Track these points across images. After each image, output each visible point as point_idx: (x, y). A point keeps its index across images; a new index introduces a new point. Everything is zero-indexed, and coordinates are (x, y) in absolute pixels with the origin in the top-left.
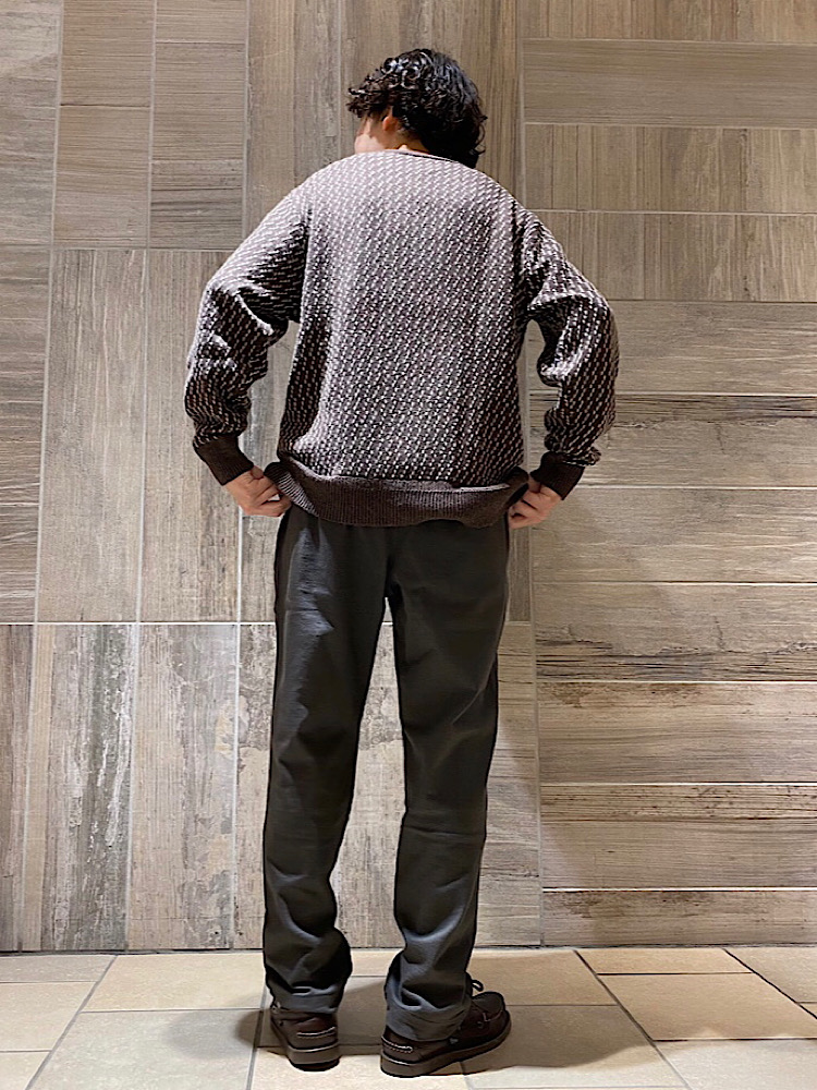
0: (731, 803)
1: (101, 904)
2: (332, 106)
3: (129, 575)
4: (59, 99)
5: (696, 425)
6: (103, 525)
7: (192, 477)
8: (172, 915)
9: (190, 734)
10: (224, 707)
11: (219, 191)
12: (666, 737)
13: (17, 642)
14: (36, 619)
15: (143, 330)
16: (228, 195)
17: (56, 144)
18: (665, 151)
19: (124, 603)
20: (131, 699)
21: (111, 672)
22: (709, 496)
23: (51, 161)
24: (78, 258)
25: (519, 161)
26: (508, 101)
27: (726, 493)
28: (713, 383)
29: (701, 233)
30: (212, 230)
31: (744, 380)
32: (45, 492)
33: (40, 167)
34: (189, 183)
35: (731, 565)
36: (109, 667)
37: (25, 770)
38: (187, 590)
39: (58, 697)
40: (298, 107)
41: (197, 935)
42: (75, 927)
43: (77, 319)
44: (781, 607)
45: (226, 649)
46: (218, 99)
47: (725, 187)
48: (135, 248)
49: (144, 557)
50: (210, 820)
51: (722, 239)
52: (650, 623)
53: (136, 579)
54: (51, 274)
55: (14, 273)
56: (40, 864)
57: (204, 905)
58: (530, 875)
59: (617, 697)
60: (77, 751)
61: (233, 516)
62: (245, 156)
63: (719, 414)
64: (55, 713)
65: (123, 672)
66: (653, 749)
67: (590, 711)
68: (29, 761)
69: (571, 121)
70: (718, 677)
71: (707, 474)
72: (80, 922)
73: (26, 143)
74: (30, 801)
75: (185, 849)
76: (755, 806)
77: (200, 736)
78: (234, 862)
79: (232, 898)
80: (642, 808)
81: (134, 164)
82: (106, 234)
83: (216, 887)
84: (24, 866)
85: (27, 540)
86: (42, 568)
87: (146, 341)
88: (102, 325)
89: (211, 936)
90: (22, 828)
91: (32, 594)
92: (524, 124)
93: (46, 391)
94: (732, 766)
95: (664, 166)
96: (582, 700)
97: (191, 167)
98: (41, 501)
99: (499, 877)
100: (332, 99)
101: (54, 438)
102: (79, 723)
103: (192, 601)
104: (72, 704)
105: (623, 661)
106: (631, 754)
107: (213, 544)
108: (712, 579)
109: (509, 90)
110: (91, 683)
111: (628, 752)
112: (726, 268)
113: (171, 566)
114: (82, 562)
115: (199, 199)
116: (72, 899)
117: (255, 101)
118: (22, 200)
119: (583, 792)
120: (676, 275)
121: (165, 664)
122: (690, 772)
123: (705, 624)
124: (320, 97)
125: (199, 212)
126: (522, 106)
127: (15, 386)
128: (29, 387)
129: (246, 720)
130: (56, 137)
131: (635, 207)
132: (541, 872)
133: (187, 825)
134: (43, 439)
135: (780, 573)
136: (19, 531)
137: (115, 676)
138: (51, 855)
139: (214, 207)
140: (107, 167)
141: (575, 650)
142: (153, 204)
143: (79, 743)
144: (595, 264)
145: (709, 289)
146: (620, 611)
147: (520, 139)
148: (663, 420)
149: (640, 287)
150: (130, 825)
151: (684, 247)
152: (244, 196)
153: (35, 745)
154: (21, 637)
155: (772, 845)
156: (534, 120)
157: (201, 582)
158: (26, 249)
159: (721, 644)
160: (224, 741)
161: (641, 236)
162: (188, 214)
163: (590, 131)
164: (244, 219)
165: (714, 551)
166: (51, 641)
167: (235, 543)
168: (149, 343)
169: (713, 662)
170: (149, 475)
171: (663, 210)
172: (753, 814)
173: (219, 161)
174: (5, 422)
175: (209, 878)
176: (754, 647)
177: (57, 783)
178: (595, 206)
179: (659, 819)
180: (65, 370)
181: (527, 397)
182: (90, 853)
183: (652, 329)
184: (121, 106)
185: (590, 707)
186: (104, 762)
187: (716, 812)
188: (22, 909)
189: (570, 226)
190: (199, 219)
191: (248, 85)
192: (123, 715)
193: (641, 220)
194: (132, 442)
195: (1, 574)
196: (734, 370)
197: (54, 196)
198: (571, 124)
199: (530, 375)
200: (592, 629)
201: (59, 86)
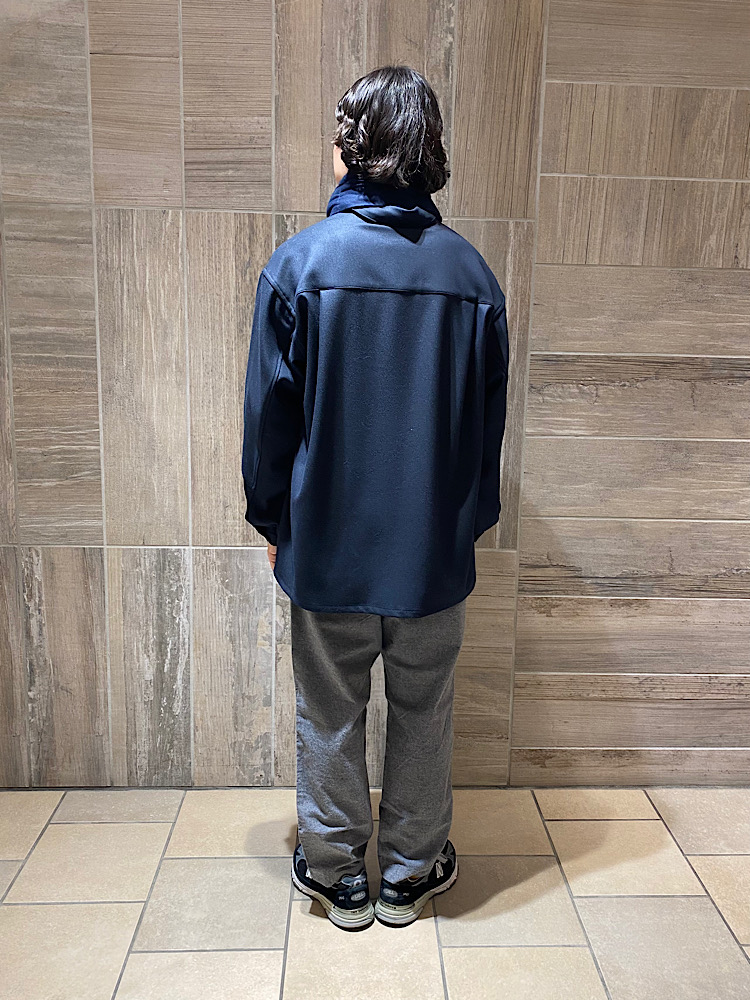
0: (664, 689)
1: (172, 755)
2: (358, 59)
3: (181, 509)
4: (88, 48)
5: (674, 384)
6: (156, 466)
7: (232, 426)
8: (227, 763)
9: (237, 634)
10: (264, 613)
11: (249, 151)
12: (618, 640)
13: (90, 564)
14: (105, 543)
15: (183, 290)
16: (257, 155)
17: (89, 97)
18: (678, 114)
19: (178, 531)
20: (188, 607)
21: (171, 586)
22: (677, 447)
23: (85, 115)
24: (119, 216)
25: (538, 116)
26: (531, 56)
27: (692, 445)
28: (694, 346)
29: (702, 201)
30: (244, 191)
31: (721, 344)
32: (105, 437)
33: (76, 122)
34: (220, 142)
35: (688, 505)
36: (168, 582)
37: (106, 661)
38: (230, 521)
39: (128, 605)
40: (323, 61)
41: (246, 777)
42: (153, 771)
43: (122, 279)
44: (725, 540)
45: (263, 569)
46: (245, 50)
47: (730, 153)
48: (172, 208)
49: (193, 493)
51: (721, 206)
52: (614, 551)
53: (188, 512)
54: (94, 234)
55: (60, 232)
56: (122, 727)
57: (252, 757)
58: (502, 738)
59: (582, 609)
60: (146, 647)
62: (273, 113)
63: (695, 375)
64: (128, 617)
65: (181, 586)
66: (605, 649)
67: (558, 619)
68: (108, 652)
69: (591, 80)
70: (666, 594)
71: (677, 428)
73: (60, 96)
74: (112, 683)
75: (235, 717)
76: (682, 690)
77: (245, 635)
78: (273, 726)
79: (273, 751)
80: (593, 692)
81: (166, 121)
82: (143, 193)
83: (260, 744)
84: (110, 728)
85: (92, 478)
86: (107, 502)
87: (186, 301)
88: (145, 284)
89: (257, 777)
90: (106, 702)
91: (99, 523)
92: (545, 82)
93: (98, 345)
94: (668, 661)
95: (676, 128)
96: (553, 611)
97: (222, 125)
98: (102, 444)
99: (478, 739)
100: (358, 52)
101: (109, 390)
102: (147, 625)
104: (140, 611)
105: (589, 581)
106: (589, 652)
108: (671, 516)
109: (533, 42)
110: (154, 595)
111: (586, 650)
112: (721, 236)
113: (216, 501)
114: (141, 494)
115: (231, 159)
116: (149, 752)
117: (283, 54)
118: (61, 157)
119: (548, 679)
120: (673, 242)
121: (214, 580)
122: (635, 666)
123: (661, 552)
124: (346, 47)
125: (230, 172)
126: (544, 63)
127: (70, 341)
128: (82, 342)
129: (282, 625)
130: (90, 89)
131: (643, 172)
132: (510, 736)
133: (236, 700)
134: (100, 390)
135: (729, 512)
136: (84, 471)
137: (174, 589)
138: (132, 721)
139: (248, 166)
140: (141, 123)
141: (551, 572)
142: (185, 164)
143: (147, 640)
144: (600, 229)
145: (702, 256)
146: (591, 541)
147: (539, 99)
148: (646, 378)
149: (639, 254)
150: (192, 700)
151: (685, 214)
153: (111, 641)
154: (94, 558)
155: (691, 719)
156: (556, 78)
158: (70, 208)
159: (671, 568)
160: (264, 639)
161: (645, 202)
162: (222, 174)
163: (608, 90)
164: (273, 181)
165: (676, 493)
166: (118, 561)
168: (189, 302)
169: (661, 583)
170: (194, 423)
171: (669, 176)
172: (680, 696)
173: (249, 119)
174: (64, 374)
175: (254, 738)
176: (698, 571)
177: (132, 669)
178: (606, 171)
179: (606, 700)
180: (114, 327)
181: (529, 357)
182: (161, 720)
183: (645, 294)
184: (150, 56)
185: (559, 616)
186: (169, 654)
187: (651, 695)
188: (112, 758)
189: (580, 190)
190: (231, 179)
191: (275, 35)
192: (182, 619)
193: (648, 186)
194: (178, 394)
195: (73, 507)
196: (715, 335)
197: (92, 152)
198: (590, 83)
199: (532, 336)
200: (567, 555)
201: (88, 32)
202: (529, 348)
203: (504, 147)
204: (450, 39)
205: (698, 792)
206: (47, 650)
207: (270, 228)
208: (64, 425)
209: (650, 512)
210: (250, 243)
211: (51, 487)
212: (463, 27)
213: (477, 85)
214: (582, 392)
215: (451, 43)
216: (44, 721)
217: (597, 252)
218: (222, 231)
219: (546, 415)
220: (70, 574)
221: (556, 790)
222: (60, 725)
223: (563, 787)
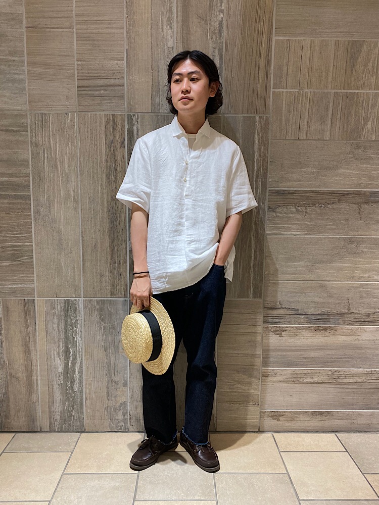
0: (345, 377)
1: (73, 413)
2: (171, 28)
3: (77, 277)
4: (25, 24)
5: (349, 206)
6: (63, 253)
7: (104, 231)
8: (103, 418)
9: (108, 347)
11: (112, 80)
12: (320, 349)
13: (28, 308)
14: (36, 296)
15: (77, 157)
16: (117, 82)
17: (25, 52)
18: (349, 55)
19: (76, 289)
20: (81, 332)
21: (72, 320)
22: (351, 241)
23: (23, 62)
24: (42, 116)
25: (271, 61)
26: (267, 24)
27: (360, 239)
28: (360, 185)
29: (363, 103)
30: (110, 101)
31: (375, 183)
32: (35, 238)
33: (18, 66)
34: (96, 75)
35: (358, 273)
36: (70, 318)
37: (37, 361)
38: (104, 284)
39: (49, 331)
40: (153, 30)
41: (114, 426)
42: (63, 423)
43: (44, 151)
45: (122, 310)
46: (110, 24)
48: (70, 112)
49: (83, 268)
50: (118, 381)
51: (374, 106)
52: (317, 300)
53: (81, 279)
54: (29, 127)
55: (10, 126)
56: (46, 398)
57: (117, 415)
58: (255, 404)
59: (299, 332)
60: (59, 353)
61: (124, 250)
62: (125, 59)
63: (361, 200)
64: (48, 337)
65: (77, 320)
66: (313, 354)
67: (286, 338)
68: (38, 357)
70: (346, 323)
71: (351, 230)
72: (65, 420)
73: (10, 51)
74: (40, 374)
75: (108, 393)
76: (356, 378)
77: (113, 347)
78: (129, 398)
79: (128, 412)
80: (306, 379)
81: (68, 64)
82: (55, 104)
83: (121, 408)
84: (40, 399)
85: (28, 261)
86: (37, 273)
87: (79, 162)
88: (56, 154)
89: (120, 426)
90: (37, 384)
91: (33, 285)
92: (274, 38)
93: (31, 188)
94: (348, 361)
95: (348, 63)
96: (283, 334)
97: (97, 66)
98: (34, 242)
99: (242, 405)
100: (171, 24)
101: (37, 212)
102: (59, 342)
103: (107, 289)
104: (55, 333)
105: (303, 317)
106: (303, 356)
107: (115, 263)
108: (348, 280)
109: (268, 17)
110: (62, 325)
111: (302, 355)
112: (374, 122)
113: (96, 273)
114: (55, 269)
115: (103, 84)
116: (61, 412)
117: (130, 26)
118: (10, 85)
119: (280, 371)
120: (347, 126)
121: (95, 316)
122: (329, 364)
123: (343, 300)
124: (165, 22)
125: (102, 92)
126: (274, 28)
127: (16, 185)
128: (23, 186)
131: (330, 87)
132: (260, 403)
133: (108, 383)
134: (32, 212)
136: (24, 256)
137: (73, 322)
138: (51, 394)
139: (110, 88)
140: (53, 65)
141: (281, 311)
142: (78, 87)
143: (59, 350)
144: (306, 120)
145: (364, 134)
146: (304, 294)
147: (271, 49)
148: (333, 203)
149: (328, 133)
150: (84, 383)
151: (353, 111)
152: (126, 82)
153: (40, 351)
154: (30, 304)
155: (361, 394)
156: (280, 36)
157: (111, 280)
158: (16, 113)
159: (349, 309)
161: (331, 105)
162: (98, 92)
163: (309, 42)
164: (126, 96)
165: (351, 267)
166: (43, 306)
167: (125, 262)
168: (80, 163)
169: (344, 317)
170: (83, 230)
171: (344, 89)
172: (354, 381)
173: (112, 62)
174: (14, 204)
175: (118, 404)
176: (364, 311)
177: (51, 366)
178: (309, 87)
179: (313, 383)
180: (40, 177)
181: (268, 191)
182: (67, 394)
183: (332, 156)
184: (57, 28)
185: (287, 336)
186: (71, 357)
187: (339, 380)
188: (40, 415)
189: (295, 99)
190: (104, 95)
191: (125, 16)
192: (78, 338)
193: (332, 95)
194: (75, 214)
195: (18, 276)
196: (371, 178)
197: (27, 82)
198: (299, 38)
199: (269, 180)
200: (290, 302)
201: (24, 16)
202: (268, 186)
203: (252, 76)
204: (222, 16)
205: (367, 436)
206: (5, 356)
207: (124, 121)
208: (13, 231)
209: (337, 277)
210: (113, 130)
211: (6, 266)
212: (229, 8)
213: (237, 41)
214: (298, 211)
215: (222, 18)
216: (4, 394)
217: (305, 132)
218: (98, 124)
219: (277, 224)
220: (17, 313)
221: (286, 434)
222: (12, 396)
223: (289, 432)
